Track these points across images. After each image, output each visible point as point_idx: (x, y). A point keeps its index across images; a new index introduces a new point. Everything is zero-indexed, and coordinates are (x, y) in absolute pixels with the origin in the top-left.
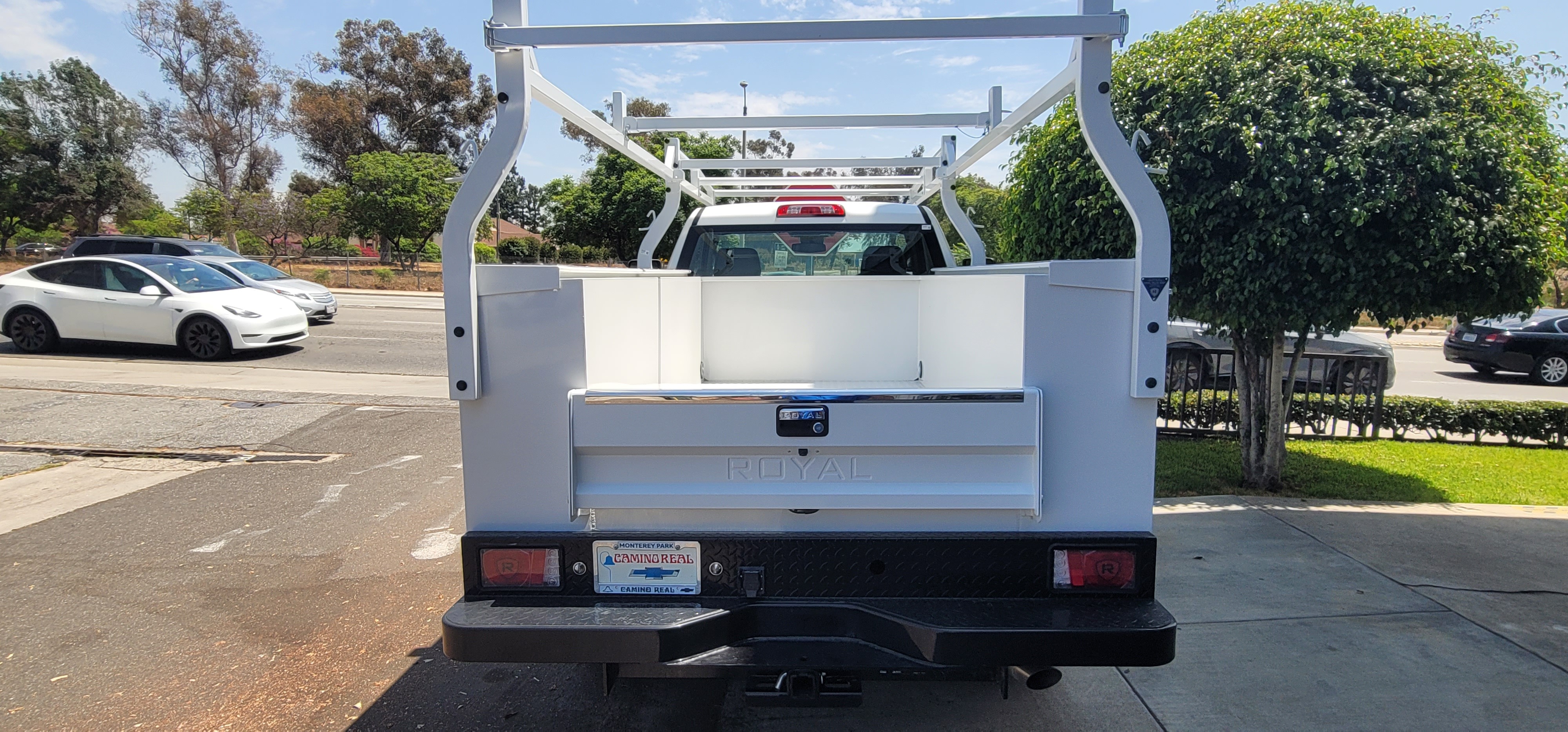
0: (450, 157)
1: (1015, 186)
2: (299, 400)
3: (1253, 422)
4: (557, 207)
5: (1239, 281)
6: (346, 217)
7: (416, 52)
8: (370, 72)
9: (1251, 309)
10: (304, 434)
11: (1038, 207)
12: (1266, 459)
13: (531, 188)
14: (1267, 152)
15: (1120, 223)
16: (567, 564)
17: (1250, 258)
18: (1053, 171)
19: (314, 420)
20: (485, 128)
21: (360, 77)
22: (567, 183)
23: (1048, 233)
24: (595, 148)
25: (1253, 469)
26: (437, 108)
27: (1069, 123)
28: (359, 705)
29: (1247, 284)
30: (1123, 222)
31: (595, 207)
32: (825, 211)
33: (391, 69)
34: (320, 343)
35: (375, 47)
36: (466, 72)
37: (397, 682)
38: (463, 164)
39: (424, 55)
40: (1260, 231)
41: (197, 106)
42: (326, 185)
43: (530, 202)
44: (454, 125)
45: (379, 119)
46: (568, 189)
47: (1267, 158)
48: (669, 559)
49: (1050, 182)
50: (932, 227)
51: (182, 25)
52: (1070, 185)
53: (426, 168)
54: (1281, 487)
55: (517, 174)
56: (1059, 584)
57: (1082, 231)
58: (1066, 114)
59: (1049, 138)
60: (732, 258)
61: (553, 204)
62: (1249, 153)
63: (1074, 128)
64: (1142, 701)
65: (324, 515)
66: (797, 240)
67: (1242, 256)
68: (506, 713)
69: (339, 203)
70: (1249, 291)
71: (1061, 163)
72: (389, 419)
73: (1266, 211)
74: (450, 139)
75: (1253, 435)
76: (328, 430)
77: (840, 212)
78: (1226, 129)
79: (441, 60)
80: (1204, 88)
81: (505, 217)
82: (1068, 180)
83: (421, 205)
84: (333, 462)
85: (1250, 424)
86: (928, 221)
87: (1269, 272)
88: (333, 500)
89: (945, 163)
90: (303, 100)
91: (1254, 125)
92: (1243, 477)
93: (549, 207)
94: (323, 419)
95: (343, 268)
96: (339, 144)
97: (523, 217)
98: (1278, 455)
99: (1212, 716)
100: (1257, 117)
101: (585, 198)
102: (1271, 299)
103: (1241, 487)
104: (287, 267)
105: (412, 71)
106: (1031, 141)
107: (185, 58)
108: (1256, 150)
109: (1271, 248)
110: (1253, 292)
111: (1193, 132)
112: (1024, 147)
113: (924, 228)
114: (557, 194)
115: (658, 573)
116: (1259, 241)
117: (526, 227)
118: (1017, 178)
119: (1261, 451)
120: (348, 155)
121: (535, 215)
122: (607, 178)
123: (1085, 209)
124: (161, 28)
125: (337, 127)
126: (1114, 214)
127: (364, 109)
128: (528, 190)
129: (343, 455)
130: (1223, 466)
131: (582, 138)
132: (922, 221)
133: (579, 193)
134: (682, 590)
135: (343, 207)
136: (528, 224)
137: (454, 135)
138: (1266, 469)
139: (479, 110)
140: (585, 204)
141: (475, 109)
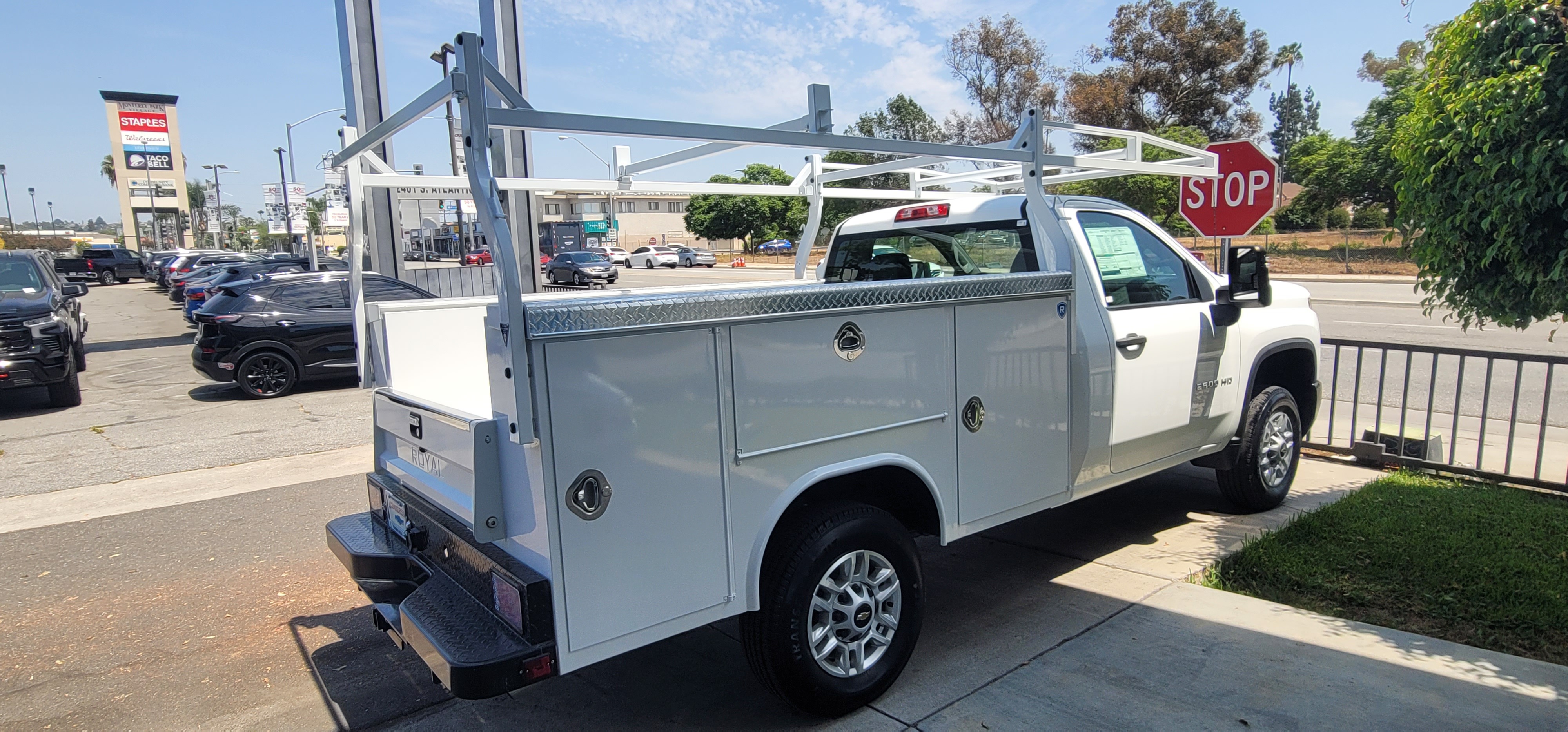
7: (1182, 24)
8: (1138, 53)
21: (1129, 59)
26: (1204, 76)
32: (931, 213)
33: (1159, 45)
35: (1145, 27)
36: (1239, 31)
38: (1229, 131)
39: (1192, 21)
41: (991, 114)
44: (1221, 91)
45: (1144, 98)
50: (1028, 223)
51: (983, 48)
74: (1216, 107)
77: (944, 213)
79: (1210, 26)
86: (1025, 216)
90: (1074, 93)
105: (1180, 42)
107: (983, 75)
113: (1019, 224)
115: (400, 521)
122: (1376, 126)
124: (968, 54)
127: (1130, 91)
132: (1019, 216)
133: (1337, 150)
137: (1221, 102)
139: (1251, 69)
140: (1342, 162)
141: (1246, 69)
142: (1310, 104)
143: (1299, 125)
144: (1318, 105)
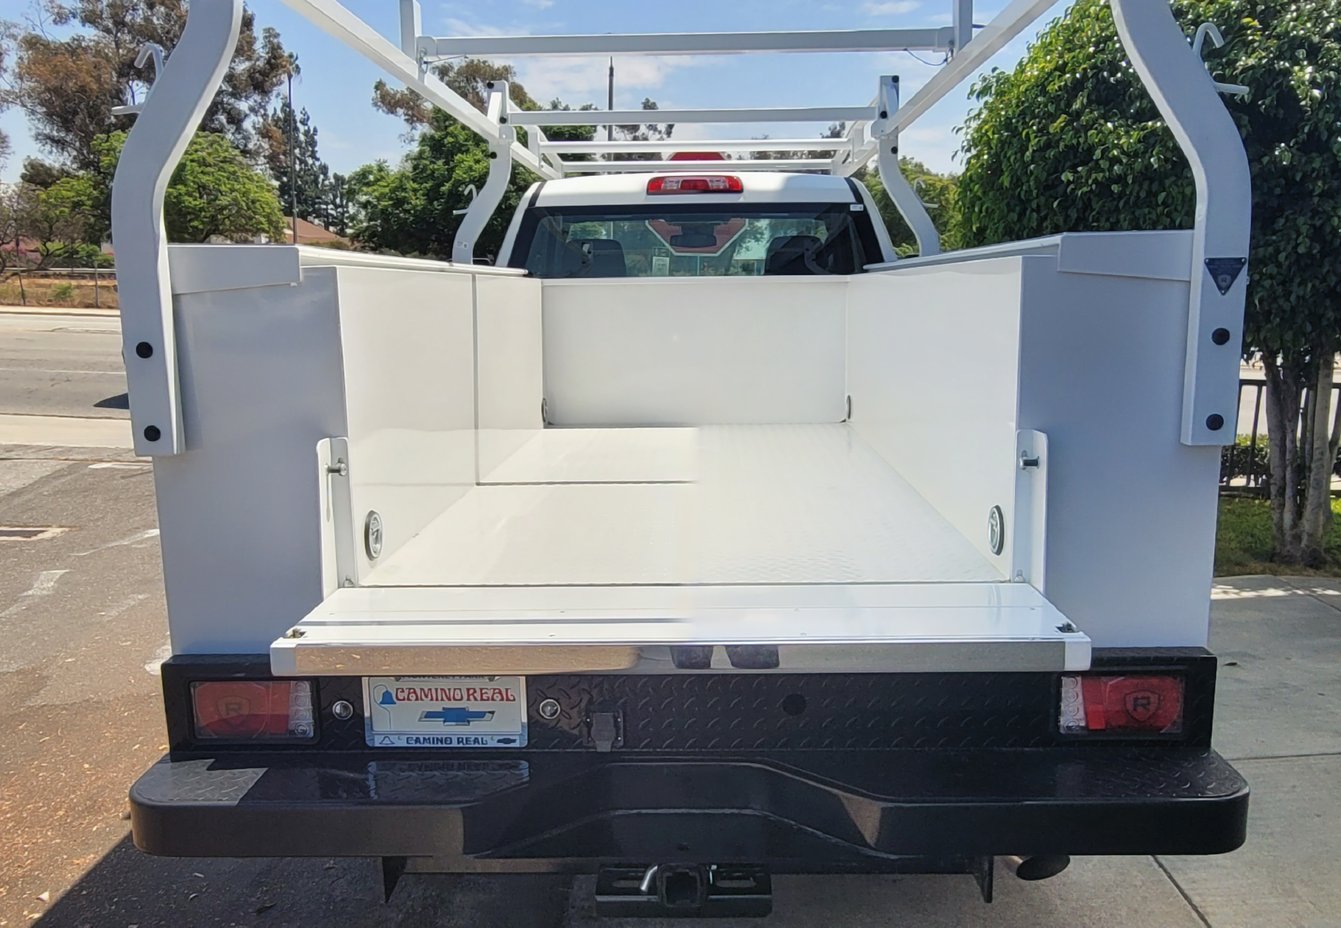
0: (229, 136)
1: (973, 157)
2: (12, 454)
3: (1288, 475)
4: (368, 202)
5: (1283, 283)
6: (94, 216)
8: (120, 24)
9: (1299, 321)
10: (16, 501)
11: (1006, 184)
12: (1306, 525)
13: (336, 177)
14: (1327, 102)
15: (1121, 204)
16: (324, 705)
17: (1301, 250)
18: (1028, 134)
19: (31, 482)
20: (273, 98)
21: (107, 30)
22: (381, 169)
23: (1020, 219)
24: (418, 125)
25: (1288, 538)
27: (1051, 66)
28: (45, 896)
29: (1295, 287)
30: (1126, 203)
31: (418, 202)
32: (713, 185)
33: (147, 19)
34: (53, 379)
37: (106, 858)
38: (246, 146)
40: (1315, 213)
42: (68, 175)
43: (335, 197)
44: (233, 95)
45: (135, 88)
46: (383, 178)
47: (1327, 111)
48: (478, 695)
49: (1023, 149)
50: (865, 208)
52: (1051, 153)
53: (196, 151)
54: (1325, 562)
55: (318, 159)
56: (1069, 728)
57: (1067, 217)
58: (1046, 55)
59: (1022, 88)
60: (590, 256)
61: (363, 199)
62: (1303, 103)
63: (1057, 73)
64: (1170, 877)
65: (30, 613)
66: (677, 229)
67: (1290, 248)
68: (259, 906)
69: (84, 198)
70: (1298, 297)
71: (1039, 123)
72: (132, 479)
73: (1324, 184)
74: (229, 113)
75: (1289, 492)
76: (49, 495)
77: (735, 187)
78: (1269, 70)
80: (1239, 13)
81: (303, 216)
82: (1048, 145)
83: (191, 199)
84: (52, 539)
85: (1284, 478)
86: (859, 199)
87: (1325, 270)
88: (45, 592)
89: (884, 115)
90: (32, 62)
91: (1309, 64)
92: (1274, 549)
93: (359, 203)
94: (44, 481)
95: (92, 283)
96: (83, 120)
97: (328, 215)
98: (1322, 518)
99: (1273, 900)
100: (1314, 53)
101: (404, 190)
102: (1326, 308)
103: (1271, 561)
104: (18, 283)
105: (176, 22)
106: (997, 94)
108: (1312, 99)
109: (1329, 238)
110: (1303, 297)
111: (1224, 75)
112: (986, 103)
113: (853, 208)
114: (368, 184)
115: (462, 716)
116: (1314, 226)
117: (331, 229)
118: (976, 146)
119: (1299, 513)
120: (94, 134)
121: (343, 214)
122: (432, 162)
123: (1072, 186)
125: (79, 97)
126: (1112, 192)
127: (114, 73)
128: (332, 180)
129: (67, 529)
130: (1247, 533)
131: (400, 111)
132: (851, 198)
133: (397, 183)
134: (499, 741)
135: (90, 203)
136: (333, 224)
137: (233, 108)
138: (1305, 538)
139: (264, 74)
140: (405, 197)
141: (259, 72)
142: (306, 128)
143: (297, 151)
144: (315, 130)
